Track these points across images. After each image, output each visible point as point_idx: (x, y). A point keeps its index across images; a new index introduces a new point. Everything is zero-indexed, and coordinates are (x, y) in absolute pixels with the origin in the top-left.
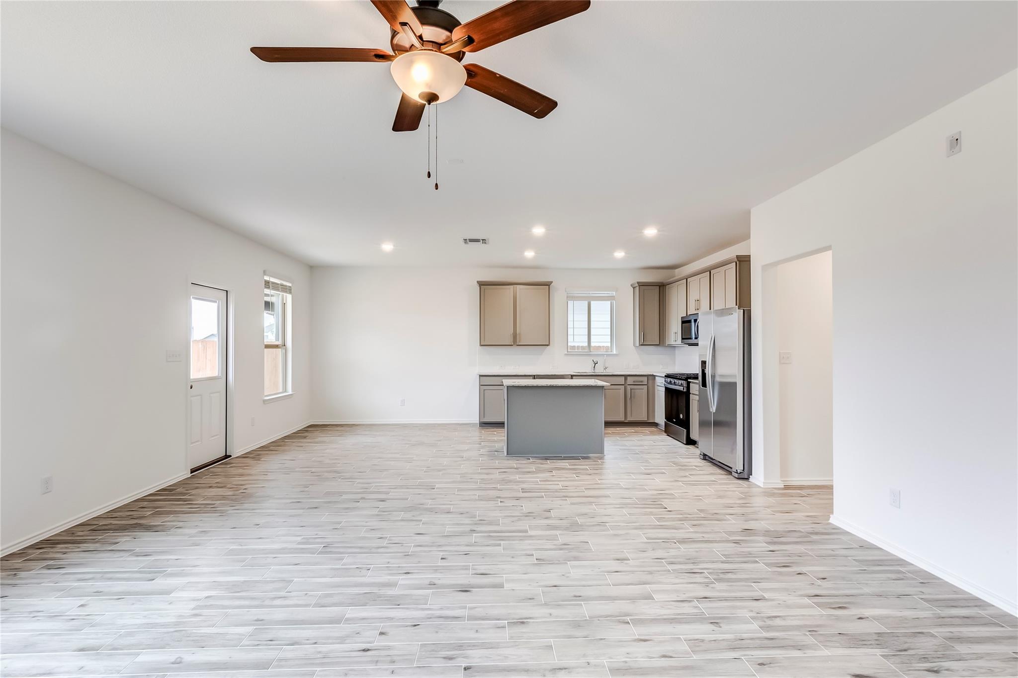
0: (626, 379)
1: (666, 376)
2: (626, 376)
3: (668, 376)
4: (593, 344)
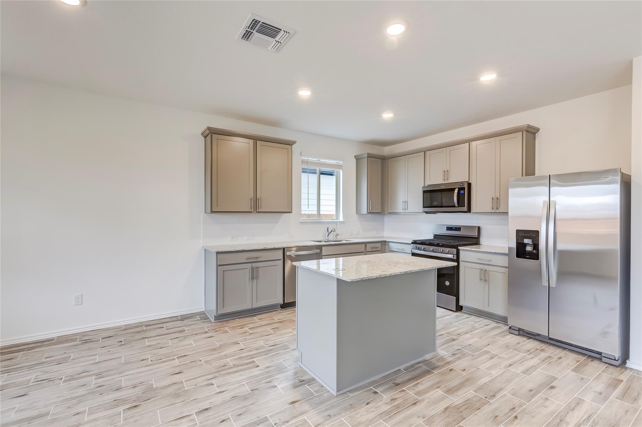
0: (366, 246)
1: (412, 243)
2: (366, 243)
3: (415, 242)
4: (321, 213)
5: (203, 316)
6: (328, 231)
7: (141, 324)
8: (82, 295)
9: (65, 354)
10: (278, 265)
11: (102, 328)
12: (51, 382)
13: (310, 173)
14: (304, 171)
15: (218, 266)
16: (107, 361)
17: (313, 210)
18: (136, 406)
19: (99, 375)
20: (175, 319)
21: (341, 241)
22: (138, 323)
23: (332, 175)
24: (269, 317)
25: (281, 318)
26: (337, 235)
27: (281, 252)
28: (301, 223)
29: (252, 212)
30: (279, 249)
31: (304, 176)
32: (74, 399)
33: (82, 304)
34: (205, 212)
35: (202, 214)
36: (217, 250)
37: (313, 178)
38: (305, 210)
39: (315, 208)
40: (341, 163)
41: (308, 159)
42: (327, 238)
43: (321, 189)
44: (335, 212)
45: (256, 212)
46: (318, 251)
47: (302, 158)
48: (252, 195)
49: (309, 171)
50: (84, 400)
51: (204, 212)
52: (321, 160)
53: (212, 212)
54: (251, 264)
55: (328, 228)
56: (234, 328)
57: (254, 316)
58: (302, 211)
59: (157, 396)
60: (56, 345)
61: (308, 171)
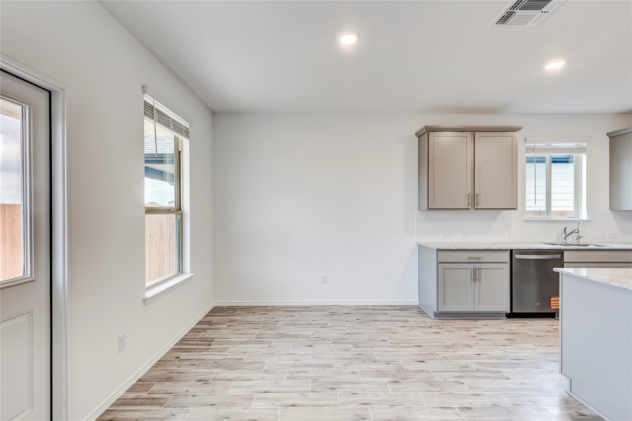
5: (421, 311)
6: (565, 232)
7: (367, 307)
8: (326, 276)
9: (323, 321)
10: (504, 268)
11: (340, 305)
12: (324, 341)
13: (538, 162)
14: (530, 161)
15: (439, 263)
16: (356, 334)
17: (541, 206)
18: (397, 382)
19: (355, 345)
20: (394, 308)
21: (587, 245)
22: (365, 306)
23: (567, 162)
24: (496, 325)
25: (511, 328)
26: (580, 237)
27: (508, 254)
28: (526, 221)
29: (470, 209)
30: (505, 250)
31: (530, 167)
32: (346, 360)
33: (326, 283)
34: (419, 210)
35: (416, 211)
36: (437, 248)
37: (541, 168)
38: (530, 206)
39: (544, 203)
40: (585, 145)
41: (535, 146)
42: (563, 240)
43: (552, 181)
44: (573, 208)
45: (474, 209)
46: (559, 256)
47: (526, 145)
48: (469, 191)
49: (537, 160)
50: (353, 362)
51: (417, 209)
52: (552, 145)
53: (429, 209)
54: (473, 264)
55: (566, 228)
56: (458, 329)
57: (477, 320)
58: (526, 208)
59: (413, 379)
60: (314, 312)
61: (535, 160)
